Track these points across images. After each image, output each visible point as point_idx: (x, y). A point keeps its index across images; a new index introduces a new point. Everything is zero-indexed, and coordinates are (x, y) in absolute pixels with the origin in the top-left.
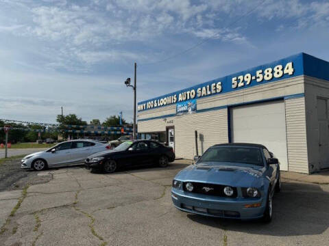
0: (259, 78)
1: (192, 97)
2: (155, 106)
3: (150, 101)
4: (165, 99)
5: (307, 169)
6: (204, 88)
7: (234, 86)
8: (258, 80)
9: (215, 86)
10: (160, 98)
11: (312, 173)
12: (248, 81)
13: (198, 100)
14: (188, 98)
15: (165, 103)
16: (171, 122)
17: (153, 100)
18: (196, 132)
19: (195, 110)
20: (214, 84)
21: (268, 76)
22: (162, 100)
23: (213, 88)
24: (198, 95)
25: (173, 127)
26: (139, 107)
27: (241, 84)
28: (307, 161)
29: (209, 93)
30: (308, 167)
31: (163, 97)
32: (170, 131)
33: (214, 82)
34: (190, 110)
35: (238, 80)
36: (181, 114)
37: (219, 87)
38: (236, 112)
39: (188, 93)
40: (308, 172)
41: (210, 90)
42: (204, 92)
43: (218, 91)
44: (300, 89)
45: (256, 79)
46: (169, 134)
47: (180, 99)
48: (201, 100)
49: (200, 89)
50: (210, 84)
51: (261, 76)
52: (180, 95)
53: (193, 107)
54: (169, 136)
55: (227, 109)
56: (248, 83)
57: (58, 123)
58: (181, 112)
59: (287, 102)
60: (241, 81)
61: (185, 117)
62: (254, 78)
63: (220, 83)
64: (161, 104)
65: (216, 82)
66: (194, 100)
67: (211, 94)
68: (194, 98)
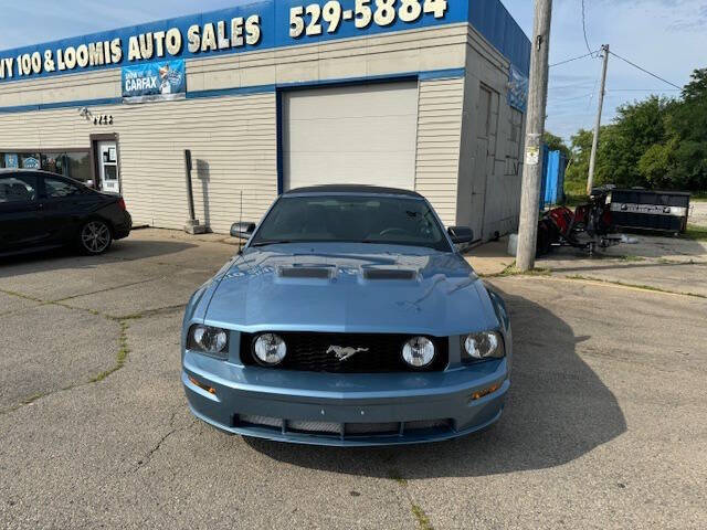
0: (360, 15)
1: (173, 50)
2: (49, 67)
3: (30, 51)
4: (83, 48)
6: (208, 28)
7: (294, 32)
8: (360, 23)
9: (243, 25)
10: (63, 45)
12: (334, 20)
13: (190, 63)
14: (160, 52)
15: (82, 63)
16: (107, 121)
17: (41, 48)
18: (188, 153)
19: (181, 90)
20: (239, 21)
21: (384, 13)
22: (70, 50)
23: (236, 31)
24: (192, 48)
25: (112, 138)
27: (313, 29)
29: (223, 43)
31: (75, 43)
32: (104, 148)
33: (237, 12)
34: (166, 90)
35: (306, 16)
36: (137, 99)
37: (253, 30)
38: (297, 105)
39: (159, 36)
41: (227, 35)
42: (208, 41)
43: (251, 40)
44: (456, 57)
45: (353, 19)
46: (102, 158)
47: (133, 53)
48: (200, 61)
49: (195, 28)
50: (226, 17)
51: (367, 12)
52: (133, 40)
53: (177, 81)
54: (103, 164)
55: (274, 95)
56: (332, 28)
58: (139, 93)
59: (424, 86)
60: (315, 18)
61: (152, 109)
62: (347, 15)
63: (255, 18)
64: (71, 65)
65: (244, 13)
66: (179, 61)
67: (230, 47)
68: (179, 54)
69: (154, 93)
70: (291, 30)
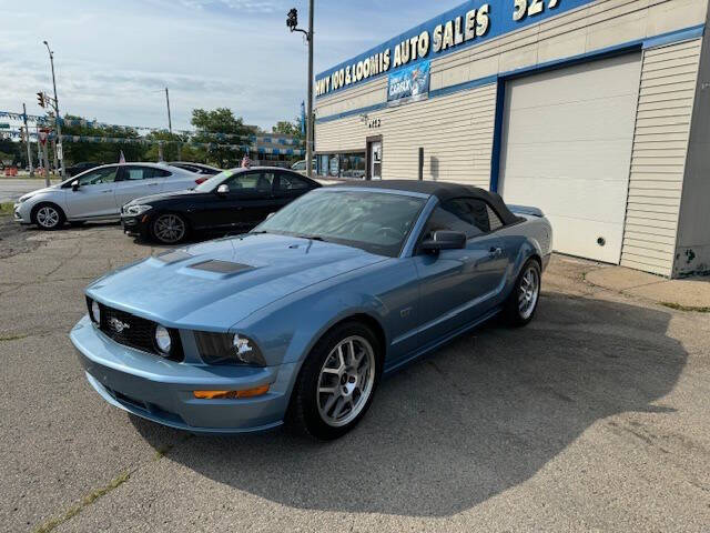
1: (422, 52)
2: (348, 81)
3: (338, 68)
4: (367, 61)
5: (670, 265)
6: (449, 25)
7: (517, 15)
9: (475, 18)
10: (355, 61)
11: (680, 274)
13: (435, 63)
14: (414, 57)
15: (366, 74)
16: (376, 124)
17: (343, 66)
18: (421, 150)
19: (428, 92)
20: (472, 13)
22: (360, 64)
23: (469, 24)
24: (436, 48)
25: (378, 139)
26: (318, 87)
27: (535, 8)
28: (673, 241)
29: (459, 39)
30: (671, 257)
31: (362, 58)
32: (375, 148)
33: (471, 5)
34: (415, 91)
36: (396, 102)
37: (483, 20)
38: (520, 94)
39: (414, 41)
40: (668, 272)
41: (462, 31)
42: (448, 39)
43: (480, 31)
46: (373, 157)
47: (397, 60)
48: (441, 60)
49: (439, 28)
50: (461, 11)
52: (398, 48)
53: (423, 82)
54: (373, 162)
55: (495, 86)
56: (552, 3)
57: (193, 129)
58: (398, 96)
59: (650, 56)
61: (405, 111)
63: (484, 8)
64: (359, 77)
65: (476, 5)
66: (426, 62)
67: (464, 42)
68: (426, 55)
69: (407, 95)
70: (515, 13)
